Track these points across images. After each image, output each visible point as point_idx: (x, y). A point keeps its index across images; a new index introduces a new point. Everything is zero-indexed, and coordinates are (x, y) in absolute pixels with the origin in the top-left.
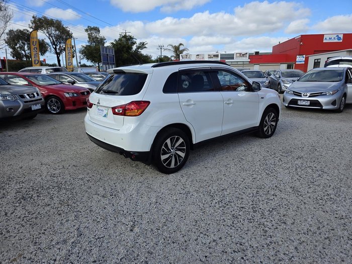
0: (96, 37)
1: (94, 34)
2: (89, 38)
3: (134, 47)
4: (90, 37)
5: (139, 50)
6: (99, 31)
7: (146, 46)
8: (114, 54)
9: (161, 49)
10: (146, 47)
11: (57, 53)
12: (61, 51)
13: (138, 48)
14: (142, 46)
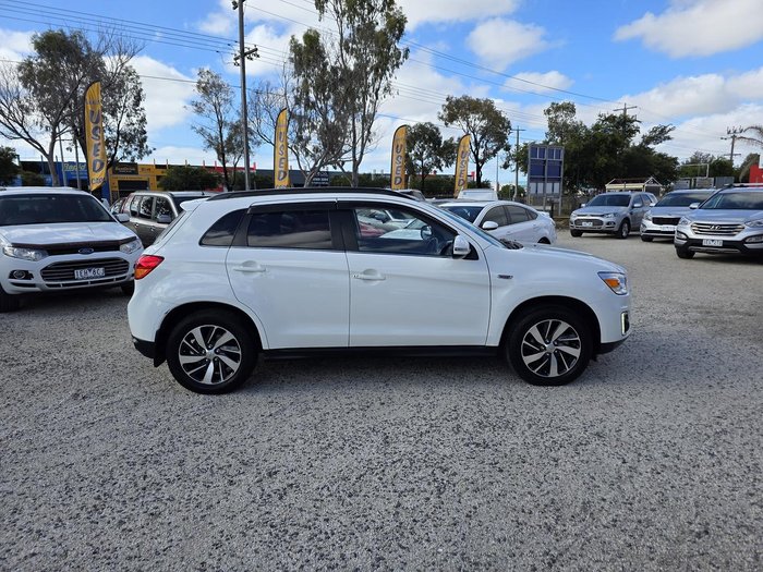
0: (565, 124)
1: (562, 117)
2: (550, 127)
3: (636, 140)
4: (553, 125)
5: (650, 146)
6: (573, 111)
7: (670, 134)
8: (562, 159)
9: (734, 137)
10: (669, 138)
11: (477, 161)
12: (487, 156)
13: (648, 140)
14: (660, 134)
